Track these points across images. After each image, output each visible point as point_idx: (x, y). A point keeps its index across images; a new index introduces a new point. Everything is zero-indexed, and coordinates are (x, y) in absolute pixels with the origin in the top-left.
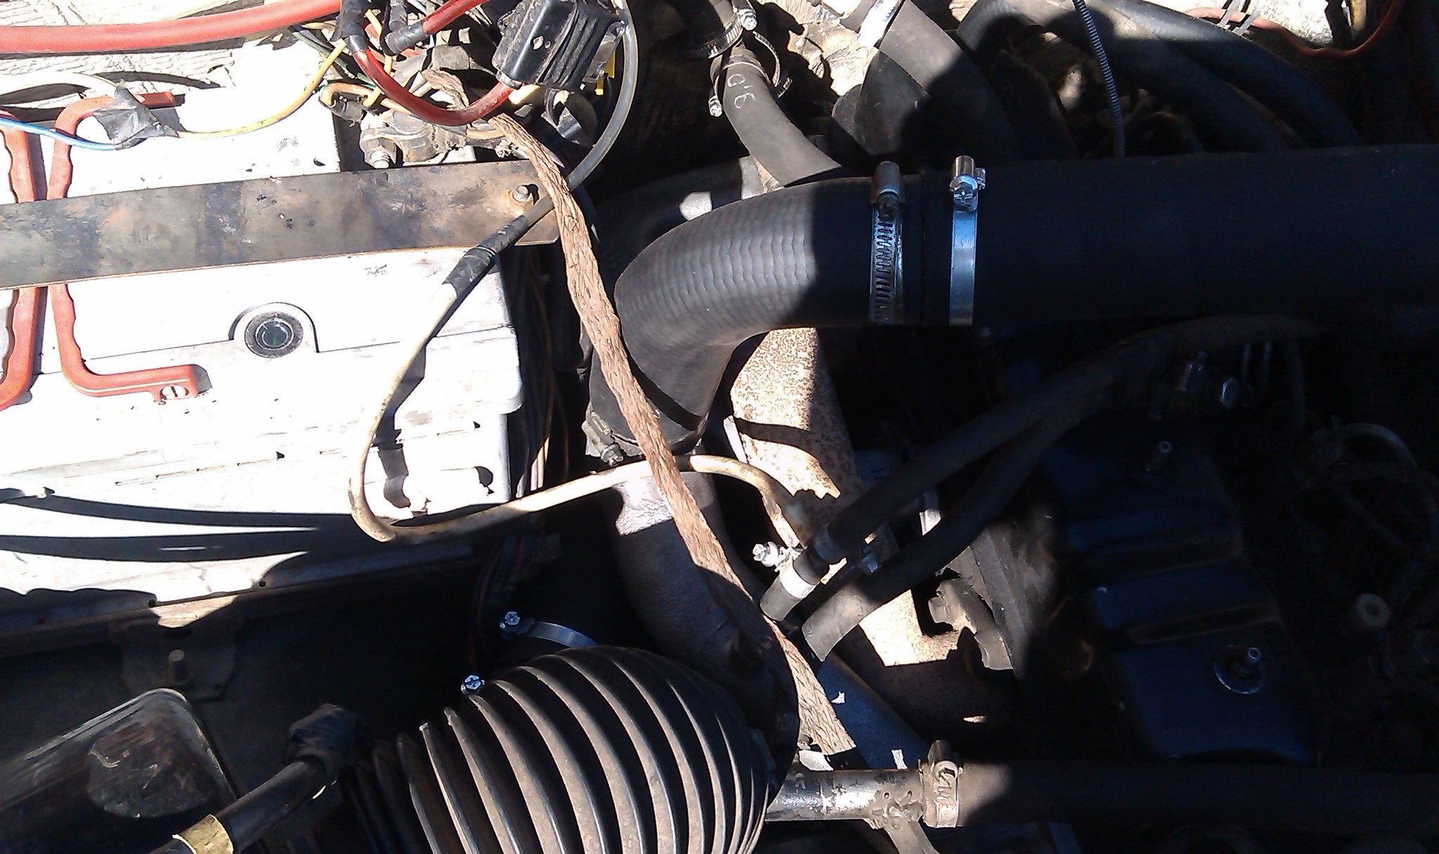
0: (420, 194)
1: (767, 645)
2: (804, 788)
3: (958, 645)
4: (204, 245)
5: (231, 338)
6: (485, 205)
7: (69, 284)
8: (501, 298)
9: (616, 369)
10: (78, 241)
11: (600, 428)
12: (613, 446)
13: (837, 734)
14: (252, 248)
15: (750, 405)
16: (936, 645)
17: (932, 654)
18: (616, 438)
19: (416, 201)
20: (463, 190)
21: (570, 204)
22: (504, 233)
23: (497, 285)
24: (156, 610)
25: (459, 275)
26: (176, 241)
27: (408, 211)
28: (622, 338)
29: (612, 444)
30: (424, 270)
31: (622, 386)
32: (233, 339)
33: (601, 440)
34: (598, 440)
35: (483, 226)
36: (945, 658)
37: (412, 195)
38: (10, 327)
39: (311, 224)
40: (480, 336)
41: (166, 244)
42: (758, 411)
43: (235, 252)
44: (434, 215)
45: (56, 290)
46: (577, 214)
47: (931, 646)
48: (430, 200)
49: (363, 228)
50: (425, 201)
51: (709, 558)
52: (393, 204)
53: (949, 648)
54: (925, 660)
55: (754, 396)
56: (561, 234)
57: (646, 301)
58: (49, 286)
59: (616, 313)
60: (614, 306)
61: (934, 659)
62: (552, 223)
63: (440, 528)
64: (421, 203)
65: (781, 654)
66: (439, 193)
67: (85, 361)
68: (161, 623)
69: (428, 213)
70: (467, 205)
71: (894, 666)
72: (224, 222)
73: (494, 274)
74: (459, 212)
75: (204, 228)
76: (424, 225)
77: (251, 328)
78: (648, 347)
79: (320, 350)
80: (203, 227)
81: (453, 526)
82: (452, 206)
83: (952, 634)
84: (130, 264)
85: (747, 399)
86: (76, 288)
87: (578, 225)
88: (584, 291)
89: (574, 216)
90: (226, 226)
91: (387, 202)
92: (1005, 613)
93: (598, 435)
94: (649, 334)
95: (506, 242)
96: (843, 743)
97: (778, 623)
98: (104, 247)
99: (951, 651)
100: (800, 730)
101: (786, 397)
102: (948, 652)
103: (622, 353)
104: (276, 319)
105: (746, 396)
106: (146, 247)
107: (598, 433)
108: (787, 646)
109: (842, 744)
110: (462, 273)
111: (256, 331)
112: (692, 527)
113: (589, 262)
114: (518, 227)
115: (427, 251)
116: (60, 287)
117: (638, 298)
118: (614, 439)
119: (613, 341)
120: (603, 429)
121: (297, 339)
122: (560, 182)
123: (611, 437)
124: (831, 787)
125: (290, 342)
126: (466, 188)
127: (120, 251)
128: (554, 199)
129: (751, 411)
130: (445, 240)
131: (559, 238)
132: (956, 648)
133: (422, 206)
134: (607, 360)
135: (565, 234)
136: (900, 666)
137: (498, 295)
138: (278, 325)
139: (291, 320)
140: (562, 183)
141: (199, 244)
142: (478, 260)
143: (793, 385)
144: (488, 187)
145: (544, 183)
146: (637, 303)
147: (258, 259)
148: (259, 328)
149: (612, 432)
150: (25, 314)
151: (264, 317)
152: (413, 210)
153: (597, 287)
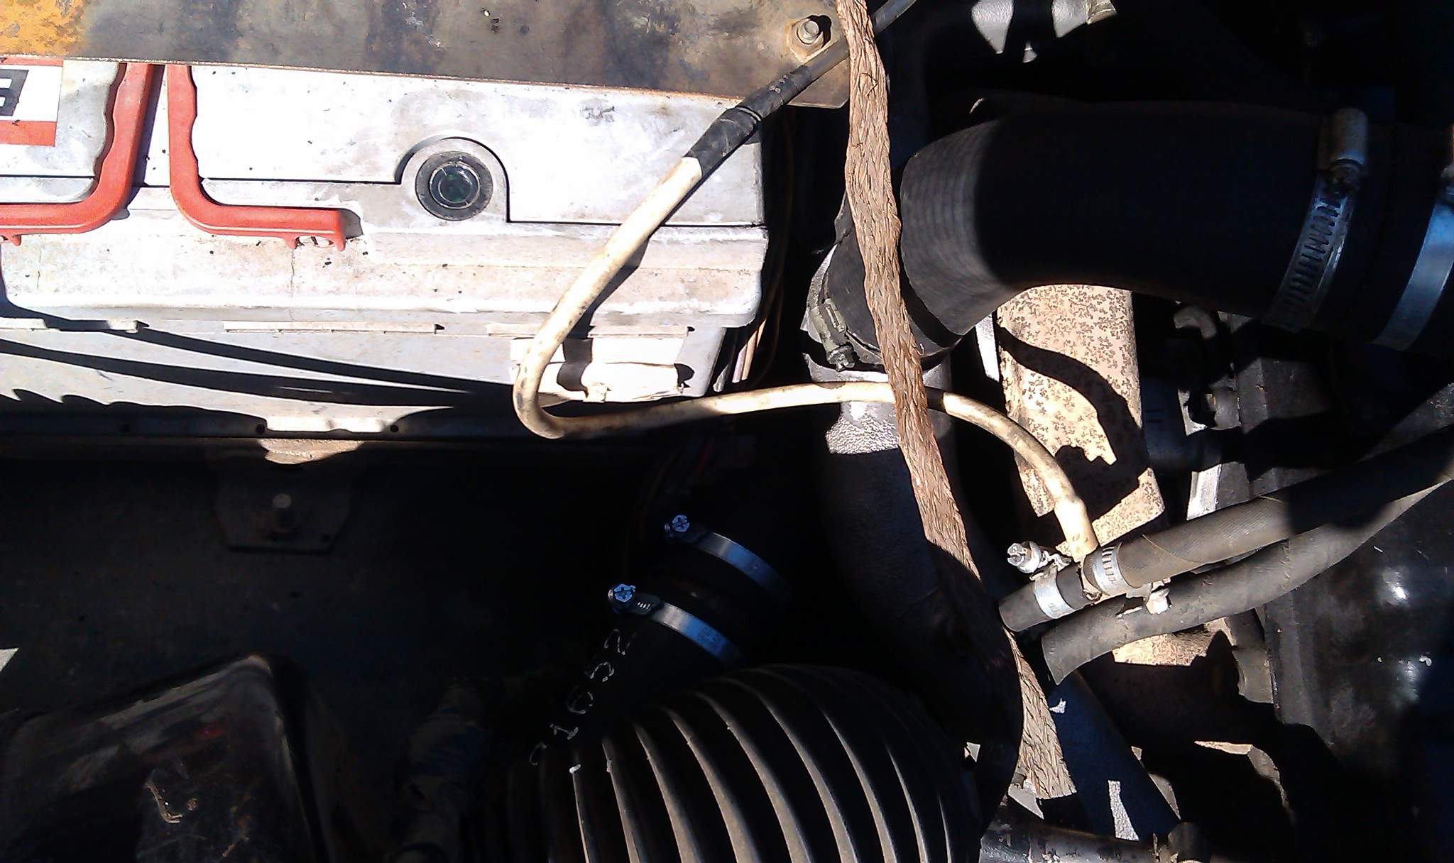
0: (673, 8)
1: (998, 663)
2: (1009, 844)
3: (1207, 652)
4: (378, 39)
5: (398, 181)
6: (757, 38)
7: (193, 67)
8: (757, 182)
9: (883, 285)
10: (211, 6)
11: (833, 321)
12: (845, 348)
13: (1058, 777)
14: (441, 54)
15: (1023, 319)
16: (1180, 647)
17: (1174, 657)
18: (850, 337)
19: (667, 18)
20: (731, 10)
21: (872, 59)
22: (778, 90)
23: (755, 161)
24: (266, 443)
25: (709, 148)
26: (341, 28)
27: (653, 31)
28: (898, 248)
29: (844, 345)
30: (661, 123)
31: (886, 309)
32: (400, 183)
33: (832, 337)
34: (829, 336)
35: (749, 69)
36: (1188, 664)
37: (662, 9)
38: (109, 114)
39: (524, 30)
40: (720, 235)
41: (328, 29)
42: (1034, 328)
43: (418, 57)
44: (688, 43)
45: (172, 74)
46: (878, 72)
47: (1174, 647)
48: (685, 20)
49: (590, 48)
50: (679, 20)
51: (946, 536)
52: (636, 19)
53: (1195, 654)
54: (1163, 663)
55: (1031, 308)
56: (851, 99)
57: (948, 216)
58: (166, 65)
59: (899, 215)
60: (898, 206)
61: (1175, 663)
62: (842, 80)
63: (617, 421)
64: (672, 21)
65: (1016, 676)
66: (699, 10)
67: (203, 179)
68: (269, 458)
69: (680, 39)
70: (734, 35)
71: (1125, 663)
72: (408, 9)
73: (753, 145)
74: (721, 43)
75: (380, 14)
76: (672, 56)
77: (425, 171)
78: (931, 267)
79: (512, 219)
80: (379, 12)
81: (633, 419)
82: (713, 32)
83: (1203, 636)
84: (276, 52)
85: (1020, 309)
86: (202, 73)
87: (876, 89)
88: (863, 178)
89: (874, 76)
90: (409, 15)
91: (629, 14)
92: (1281, 636)
93: (829, 329)
94: (940, 254)
95: (778, 103)
96: (1062, 786)
97: (1017, 636)
98: (245, 19)
99: (1197, 656)
100: (1017, 768)
101: (1071, 316)
102: (1193, 658)
103: (895, 268)
104: (460, 164)
105: (1020, 306)
106: (300, 29)
107: (830, 326)
108: (1023, 667)
109: (1061, 789)
110: (714, 145)
111: (431, 175)
112: (932, 493)
113: (880, 141)
114: (797, 81)
115: (669, 94)
116: (181, 68)
117: (938, 208)
118: (848, 338)
119: (887, 249)
120: (837, 324)
121: (484, 198)
122: (865, 23)
123: (845, 335)
124: (1042, 850)
125: (473, 201)
126: (736, 8)
127: (265, 30)
128: (853, 46)
129: (1024, 326)
130: (697, 83)
131: (848, 103)
132: (1204, 655)
133: (673, 27)
134: (874, 274)
135: (857, 99)
136: (1132, 664)
137: (754, 176)
138: (462, 173)
139: (479, 167)
140: (867, 25)
141: (371, 37)
142: (738, 128)
143: (1084, 303)
144: (765, 11)
145: (844, 23)
146: (933, 213)
147: (446, 73)
148: (436, 172)
149: (847, 329)
150: (130, 99)
151: (444, 158)
152: (661, 31)
153: (883, 176)
